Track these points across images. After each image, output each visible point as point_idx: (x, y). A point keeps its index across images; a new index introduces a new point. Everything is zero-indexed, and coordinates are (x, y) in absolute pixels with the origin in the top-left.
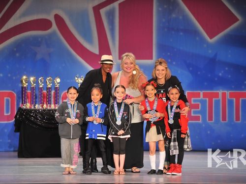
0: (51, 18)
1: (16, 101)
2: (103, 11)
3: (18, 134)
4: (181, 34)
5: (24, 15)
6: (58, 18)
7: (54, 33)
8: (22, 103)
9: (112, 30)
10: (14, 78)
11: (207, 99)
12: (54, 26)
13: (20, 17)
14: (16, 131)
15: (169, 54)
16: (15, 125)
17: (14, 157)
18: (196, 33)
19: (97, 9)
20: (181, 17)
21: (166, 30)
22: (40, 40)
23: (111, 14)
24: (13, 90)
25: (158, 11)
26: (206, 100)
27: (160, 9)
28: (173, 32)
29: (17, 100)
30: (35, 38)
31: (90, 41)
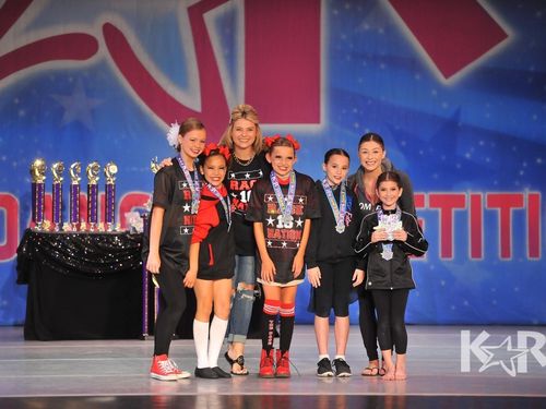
1: (18, 216)
2: (210, 17)
3: (24, 288)
4: (383, 66)
5: (37, 24)
6: (110, 32)
7: (103, 65)
8: (34, 220)
10: (15, 164)
11: (440, 210)
12: (103, 51)
13: (28, 29)
14: (19, 282)
15: (355, 111)
17: (16, 339)
18: (414, 64)
20: (381, 31)
21: (348, 58)
22: (71, 79)
23: (227, 23)
24: (13, 192)
26: (437, 213)
27: (336, 12)
29: (21, 215)
30: (61, 76)
31: (182, 83)
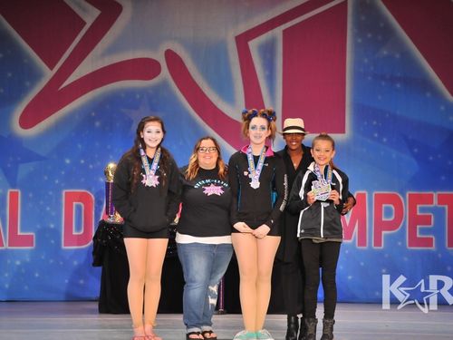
0: (160, 57)
9: (271, 78)
16: (94, 253)
19: (243, 41)
25: (356, 45)
28: (383, 83)
